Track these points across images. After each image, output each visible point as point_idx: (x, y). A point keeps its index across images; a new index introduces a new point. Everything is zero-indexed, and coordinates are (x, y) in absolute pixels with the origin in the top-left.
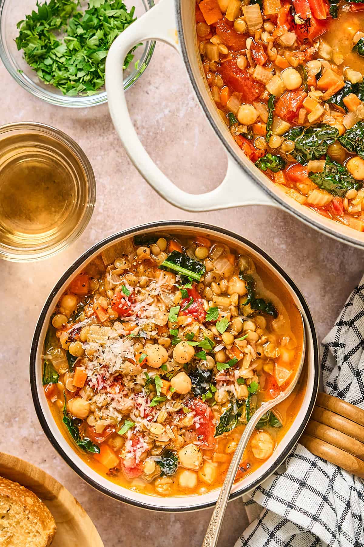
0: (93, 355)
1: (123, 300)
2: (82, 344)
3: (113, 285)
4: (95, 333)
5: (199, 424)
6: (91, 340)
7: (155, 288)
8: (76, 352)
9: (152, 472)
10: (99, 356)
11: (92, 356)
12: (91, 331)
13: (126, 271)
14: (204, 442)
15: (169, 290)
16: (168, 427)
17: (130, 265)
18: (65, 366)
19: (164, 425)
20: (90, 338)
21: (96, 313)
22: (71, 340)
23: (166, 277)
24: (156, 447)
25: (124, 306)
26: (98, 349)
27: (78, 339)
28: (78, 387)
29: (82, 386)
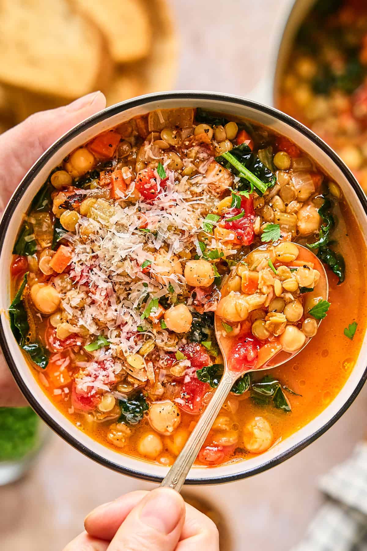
0: (88, 236)
1: (152, 181)
2: (79, 216)
3: (149, 158)
4: (101, 209)
5: (191, 378)
6: (93, 217)
7: (200, 182)
8: (68, 224)
9: (108, 410)
10: (96, 240)
11: (86, 237)
12: (96, 205)
13: (171, 149)
14: (188, 402)
15: (218, 193)
16: (151, 364)
17: (180, 143)
18: (48, 238)
19: (147, 361)
20: (92, 214)
21: (113, 184)
22: (67, 206)
23: (221, 175)
24: (125, 381)
25: (152, 188)
26: (98, 232)
27: (77, 208)
28: (55, 271)
29: (60, 271)
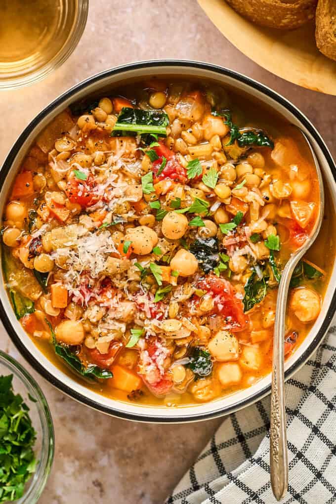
0: (66, 264)
1: (80, 187)
2: (48, 255)
3: (62, 173)
4: (59, 236)
5: (222, 304)
6: (58, 247)
7: (115, 161)
8: (44, 267)
9: (183, 379)
10: (74, 262)
12: (54, 237)
13: (72, 153)
14: (234, 323)
15: (133, 158)
16: (185, 319)
17: (75, 143)
18: (36, 289)
19: (180, 319)
20: (56, 245)
21: (53, 213)
22: (33, 255)
23: (124, 143)
24: (178, 349)
25: (83, 193)
26: (70, 255)
27: (41, 250)
28: (61, 307)
29: (65, 305)
